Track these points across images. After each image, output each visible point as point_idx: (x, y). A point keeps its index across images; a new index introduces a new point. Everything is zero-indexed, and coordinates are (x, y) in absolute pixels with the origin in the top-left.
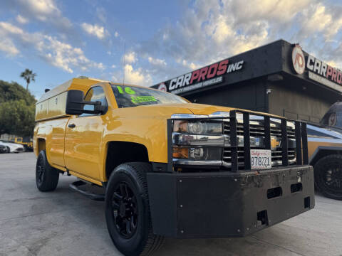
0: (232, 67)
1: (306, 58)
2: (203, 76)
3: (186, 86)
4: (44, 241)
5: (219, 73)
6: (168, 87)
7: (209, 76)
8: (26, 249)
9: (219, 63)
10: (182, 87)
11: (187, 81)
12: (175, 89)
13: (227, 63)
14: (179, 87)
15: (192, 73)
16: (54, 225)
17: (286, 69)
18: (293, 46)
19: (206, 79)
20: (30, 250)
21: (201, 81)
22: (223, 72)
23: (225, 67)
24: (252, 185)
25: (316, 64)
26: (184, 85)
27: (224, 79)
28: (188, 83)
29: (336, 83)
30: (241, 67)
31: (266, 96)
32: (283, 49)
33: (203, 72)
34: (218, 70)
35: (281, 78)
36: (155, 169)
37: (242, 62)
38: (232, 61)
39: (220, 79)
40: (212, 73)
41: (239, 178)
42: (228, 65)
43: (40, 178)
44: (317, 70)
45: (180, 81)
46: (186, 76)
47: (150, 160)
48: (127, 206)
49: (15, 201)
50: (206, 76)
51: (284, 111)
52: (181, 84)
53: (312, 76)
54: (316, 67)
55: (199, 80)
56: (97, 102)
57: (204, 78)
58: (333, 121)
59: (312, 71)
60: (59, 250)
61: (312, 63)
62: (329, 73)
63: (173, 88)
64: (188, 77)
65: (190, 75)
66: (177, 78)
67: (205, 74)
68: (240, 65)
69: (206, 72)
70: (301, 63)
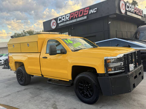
0: (92, 11)
1: (126, 5)
2: (76, 15)
3: (67, 21)
5: (85, 14)
6: (57, 22)
8: (52, 108)
9: (84, 9)
10: (65, 21)
11: (68, 18)
12: (61, 23)
14: (63, 22)
15: (70, 14)
17: (117, 12)
19: (78, 17)
21: (76, 18)
22: (87, 14)
23: (88, 11)
24: (131, 76)
25: (130, 7)
26: (66, 20)
28: (68, 19)
29: (138, 15)
30: (96, 11)
31: (108, 25)
32: (116, 2)
33: (76, 13)
34: (84, 13)
35: (115, 16)
36: (100, 75)
37: (96, 9)
38: (91, 8)
39: (85, 17)
40: (81, 14)
41: (129, 75)
44: (130, 10)
45: (64, 18)
46: (67, 15)
48: (86, 88)
49: (18, 92)
50: (78, 16)
51: (116, 31)
53: (128, 13)
54: (130, 9)
55: (74, 18)
57: (77, 17)
58: (138, 35)
59: (128, 11)
60: (64, 106)
61: (128, 7)
62: (135, 11)
63: (60, 22)
64: (68, 16)
65: (69, 15)
66: (62, 16)
67: (77, 14)
68: (95, 10)
69: (78, 13)
70: (124, 8)
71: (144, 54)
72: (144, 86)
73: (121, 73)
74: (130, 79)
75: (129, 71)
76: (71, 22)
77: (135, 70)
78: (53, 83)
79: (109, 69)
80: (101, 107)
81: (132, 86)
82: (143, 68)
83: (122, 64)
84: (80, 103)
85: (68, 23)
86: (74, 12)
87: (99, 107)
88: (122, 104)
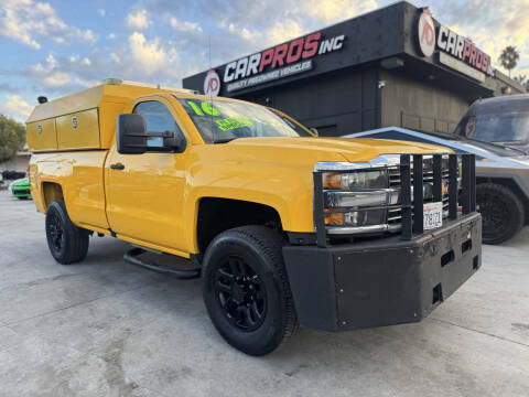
1: (437, 30)
2: (280, 58)
3: (252, 75)
4: (120, 344)
5: (305, 55)
6: (221, 78)
7: (289, 60)
8: (100, 360)
9: (305, 38)
10: (246, 77)
11: (254, 67)
12: (234, 81)
13: (318, 37)
14: (240, 77)
15: (262, 53)
16: (118, 318)
17: (409, 50)
18: (420, 11)
19: (286, 65)
20: (107, 360)
22: (312, 53)
23: (315, 44)
24: (428, 254)
25: (449, 40)
26: (249, 73)
27: (314, 64)
28: (255, 71)
29: (475, 67)
30: (340, 45)
31: (378, 91)
32: (405, 16)
33: (281, 52)
34: (304, 50)
35: (401, 63)
36: (292, 240)
37: (342, 38)
38: (326, 34)
39: (307, 65)
40: (294, 54)
41: (415, 248)
42: (320, 41)
43: (58, 244)
44: (451, 49)
45: (242, 66)
46: (252, 58)
47: (285, 229)
48: (244, 289)
49: (31, 284)
50: (285, 59)
51: (402, 113)
52: (243, 72)
53: (444, 59)
54: (450, 45)
56: (167, 133)
57: (281, 63)
58: (471, 128)
59: (444, 51)
60: (150, 355)
61: (445, 39)
62: (466, 53)
63: (231, 78)
64: (254, 61)
65: (258, 57)
66: (237, 61)
67: (283, 55)
68: (339, 42)
69: (285, 53)
70: (430, 39)
71: (485, 185)
72: (478, 295)
73: (386, 235)
74: (419, 263)
75: (419, 229)
76: (264, 78)
77: (449, 228)
78: (140, 263)
79: (334, 217)
80: (290, 375)
81: (428, 294)
82: (479, 226)
83: (394, 200)
84: (216, 346)
85: (253, 81)
86: (274, 48)
87: (282, 374)
88: (384, 363)
